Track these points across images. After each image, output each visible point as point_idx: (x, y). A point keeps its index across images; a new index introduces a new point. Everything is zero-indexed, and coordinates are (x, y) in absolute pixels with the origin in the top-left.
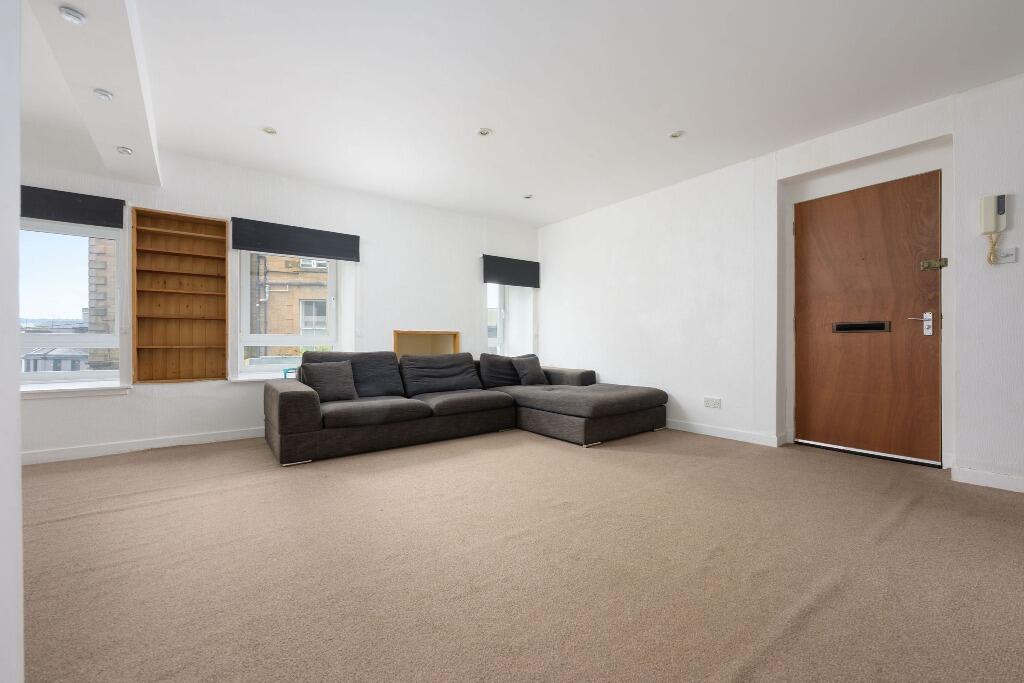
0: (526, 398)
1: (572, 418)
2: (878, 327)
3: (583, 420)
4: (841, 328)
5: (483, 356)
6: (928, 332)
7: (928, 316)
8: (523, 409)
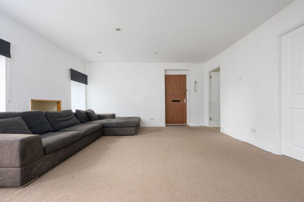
0: (107, 124)
1: (131, 128)
2: (178, 101)
3: (135, 128)
4: (173, 101)
5: (77, 111)
6: (185, 102)
7: (185, 99)
8: (105, 128)
